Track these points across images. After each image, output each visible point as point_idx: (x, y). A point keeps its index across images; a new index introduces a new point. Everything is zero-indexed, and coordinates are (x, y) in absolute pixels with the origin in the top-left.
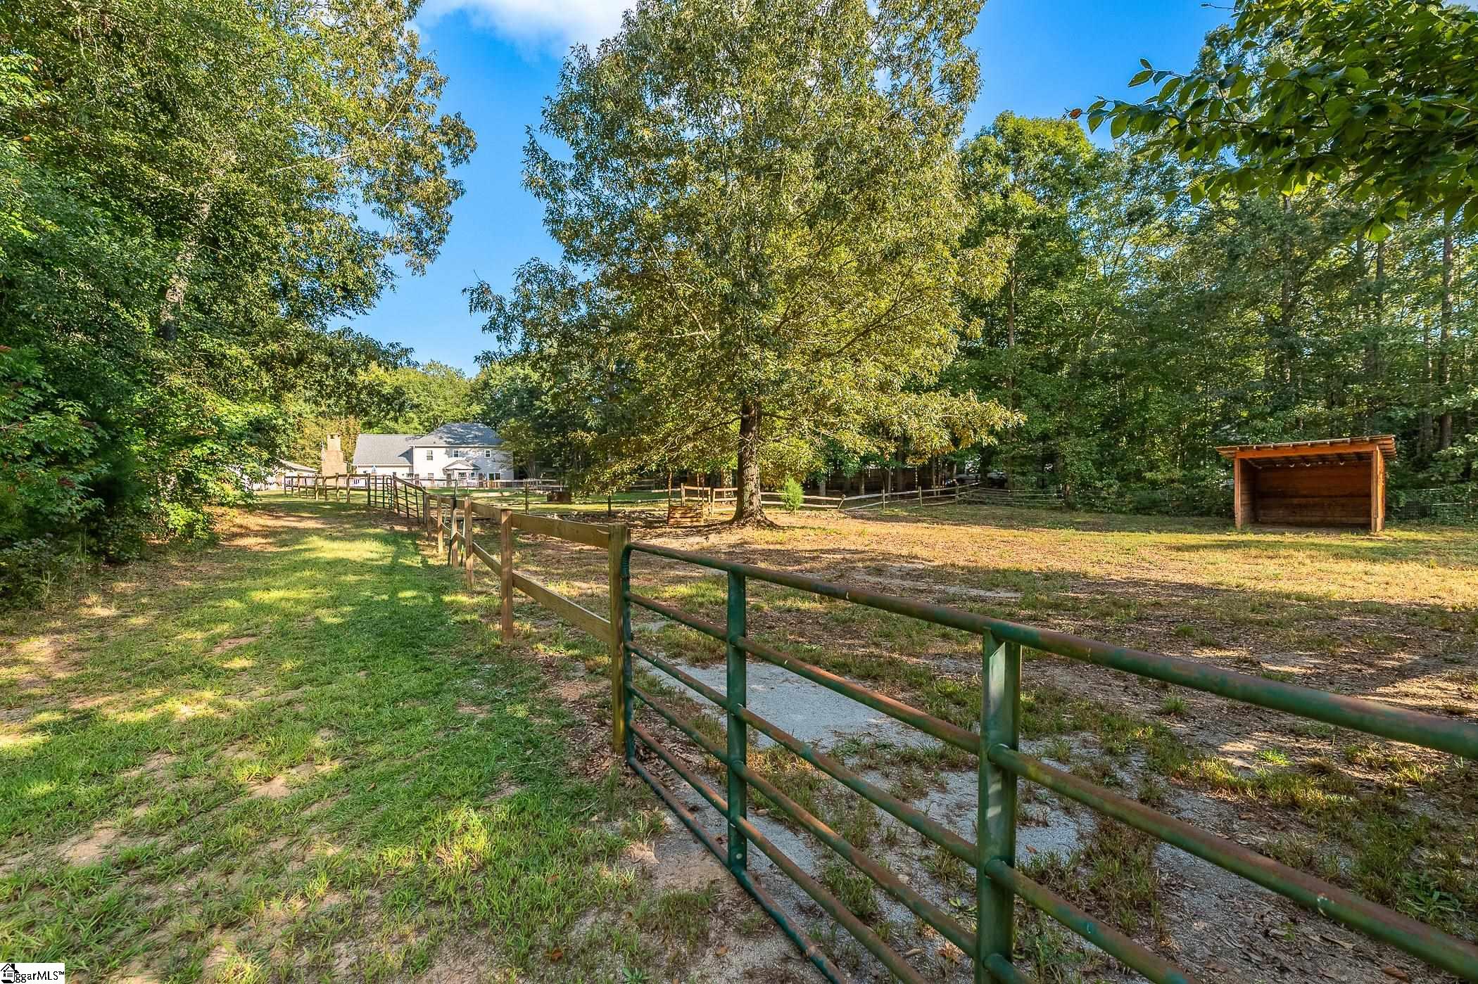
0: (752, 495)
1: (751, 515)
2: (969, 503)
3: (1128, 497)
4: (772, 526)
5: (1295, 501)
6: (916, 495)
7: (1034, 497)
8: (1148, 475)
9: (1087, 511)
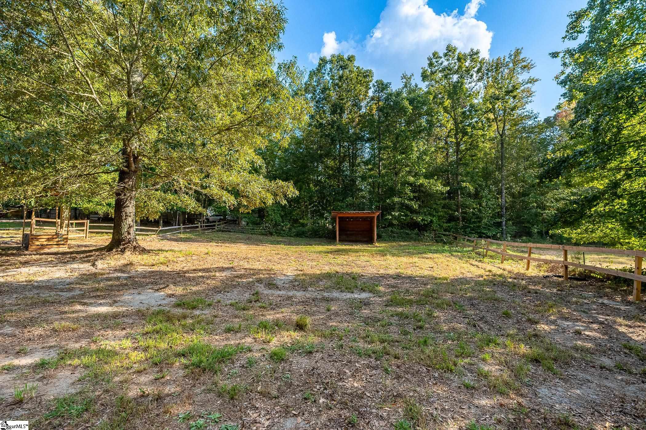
0: (130, 227)
1: (129, 242)
2: (223, 231)
3: (293, 230)
4: (144, 251)
5: (348, 232)
6: (197, 227)
7: (253, 229)
8: (301, 221)
9: (278, 236)
